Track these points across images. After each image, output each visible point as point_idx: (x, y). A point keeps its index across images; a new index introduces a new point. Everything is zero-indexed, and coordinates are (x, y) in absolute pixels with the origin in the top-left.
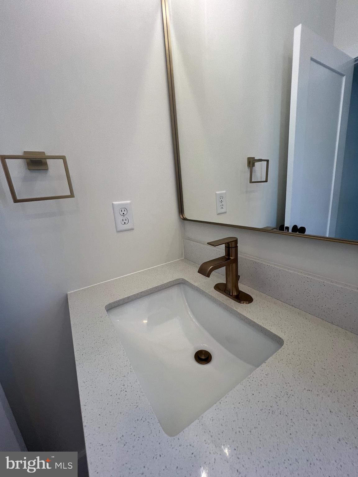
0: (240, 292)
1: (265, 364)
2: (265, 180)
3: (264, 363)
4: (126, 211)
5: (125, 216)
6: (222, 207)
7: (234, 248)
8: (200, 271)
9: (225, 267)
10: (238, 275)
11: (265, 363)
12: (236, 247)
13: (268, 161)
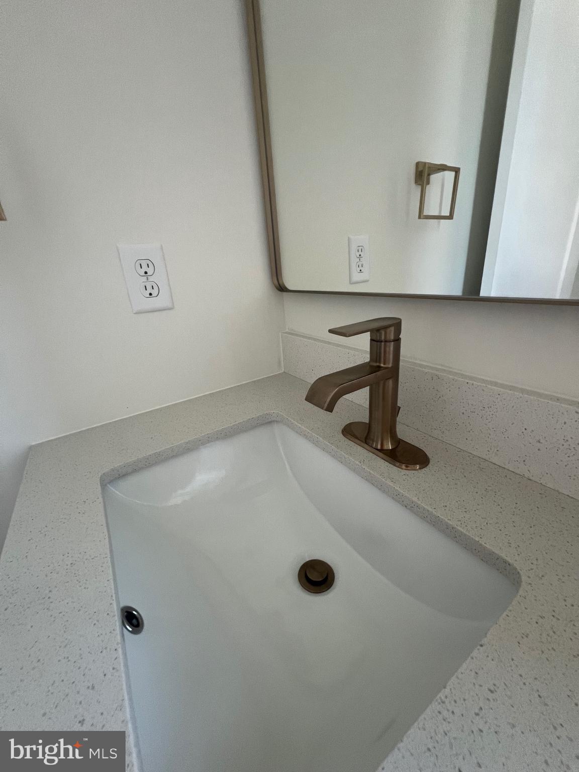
0: (399, 442)
1: (481, 648)
2: (448, 214)
3: (479, 647)
4: (150, 265)
5: (151, 279)
6: (361, 269)
7: (392, 343)
8: (310, 398)
9: (368, 387)
10: (398, 405)
11: (481, 646)
12: (397, 340)
13: (457, 171)
